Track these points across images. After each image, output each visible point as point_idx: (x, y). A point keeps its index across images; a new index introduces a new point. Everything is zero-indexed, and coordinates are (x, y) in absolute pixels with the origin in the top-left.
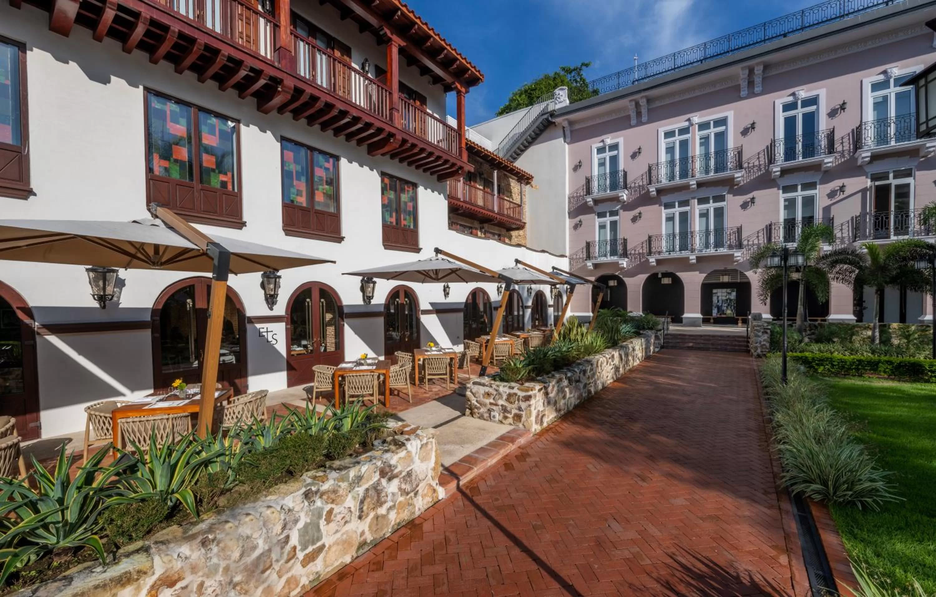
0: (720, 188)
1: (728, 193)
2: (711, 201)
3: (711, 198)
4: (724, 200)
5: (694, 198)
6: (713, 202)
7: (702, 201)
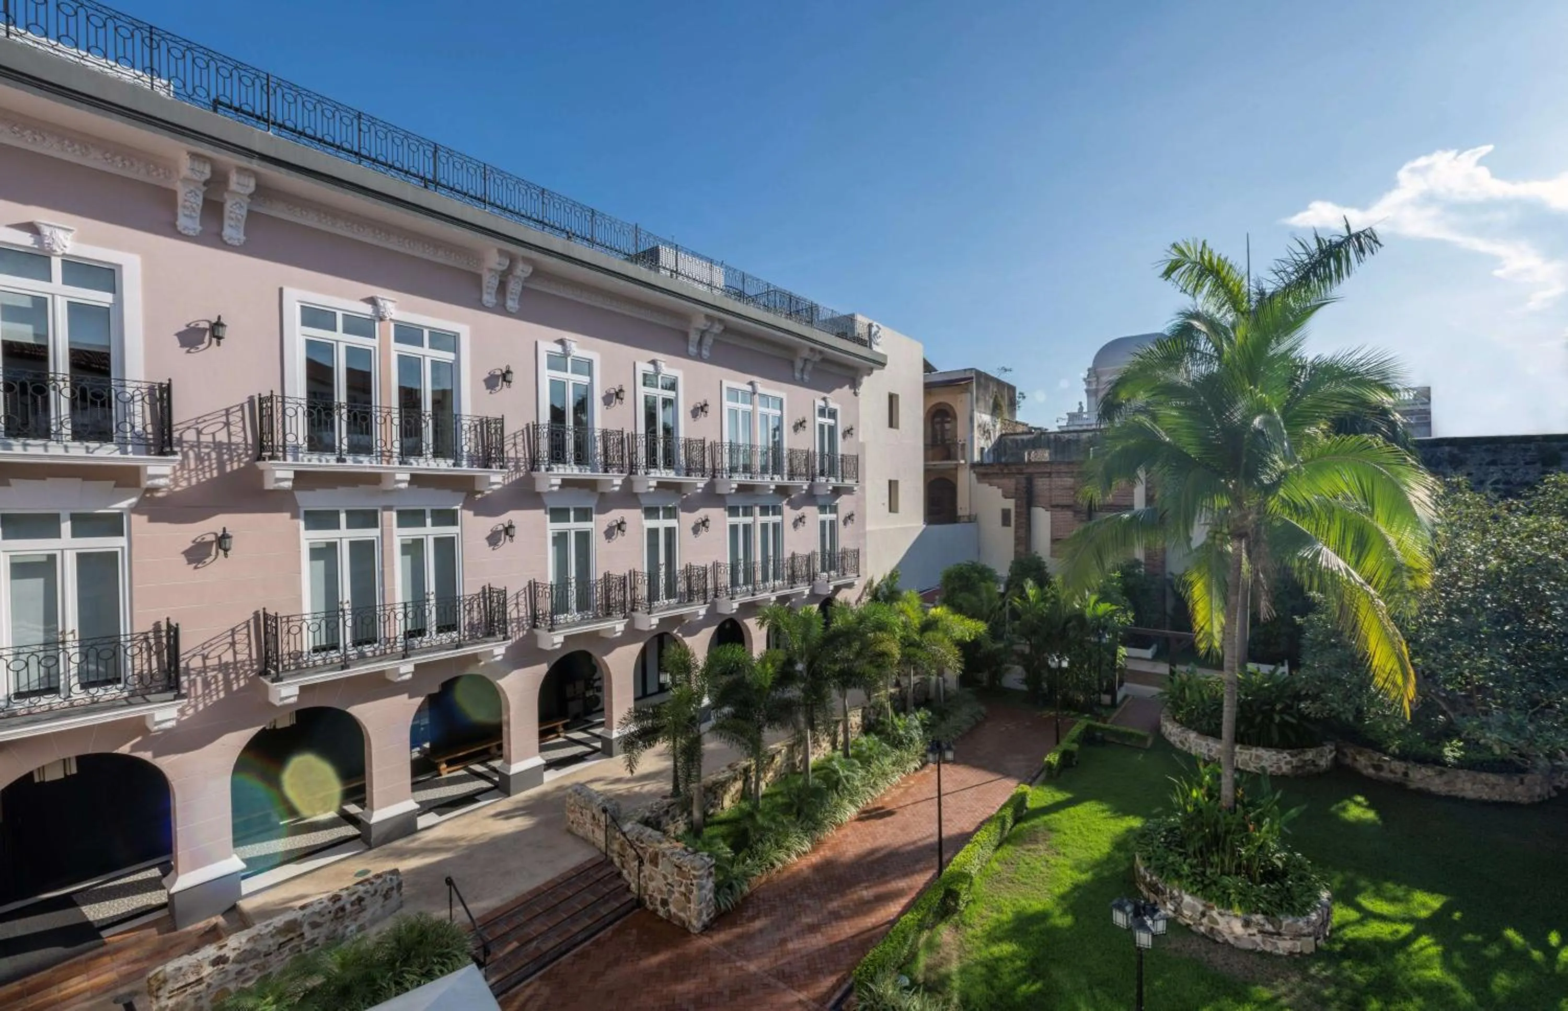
0: (447, 493)
1: (463, 508)
2: (429, 521)
3: (428, 513)
4: (454, 523)
5: (389, 508)
6: (434, 525)
7: (409, 518)
